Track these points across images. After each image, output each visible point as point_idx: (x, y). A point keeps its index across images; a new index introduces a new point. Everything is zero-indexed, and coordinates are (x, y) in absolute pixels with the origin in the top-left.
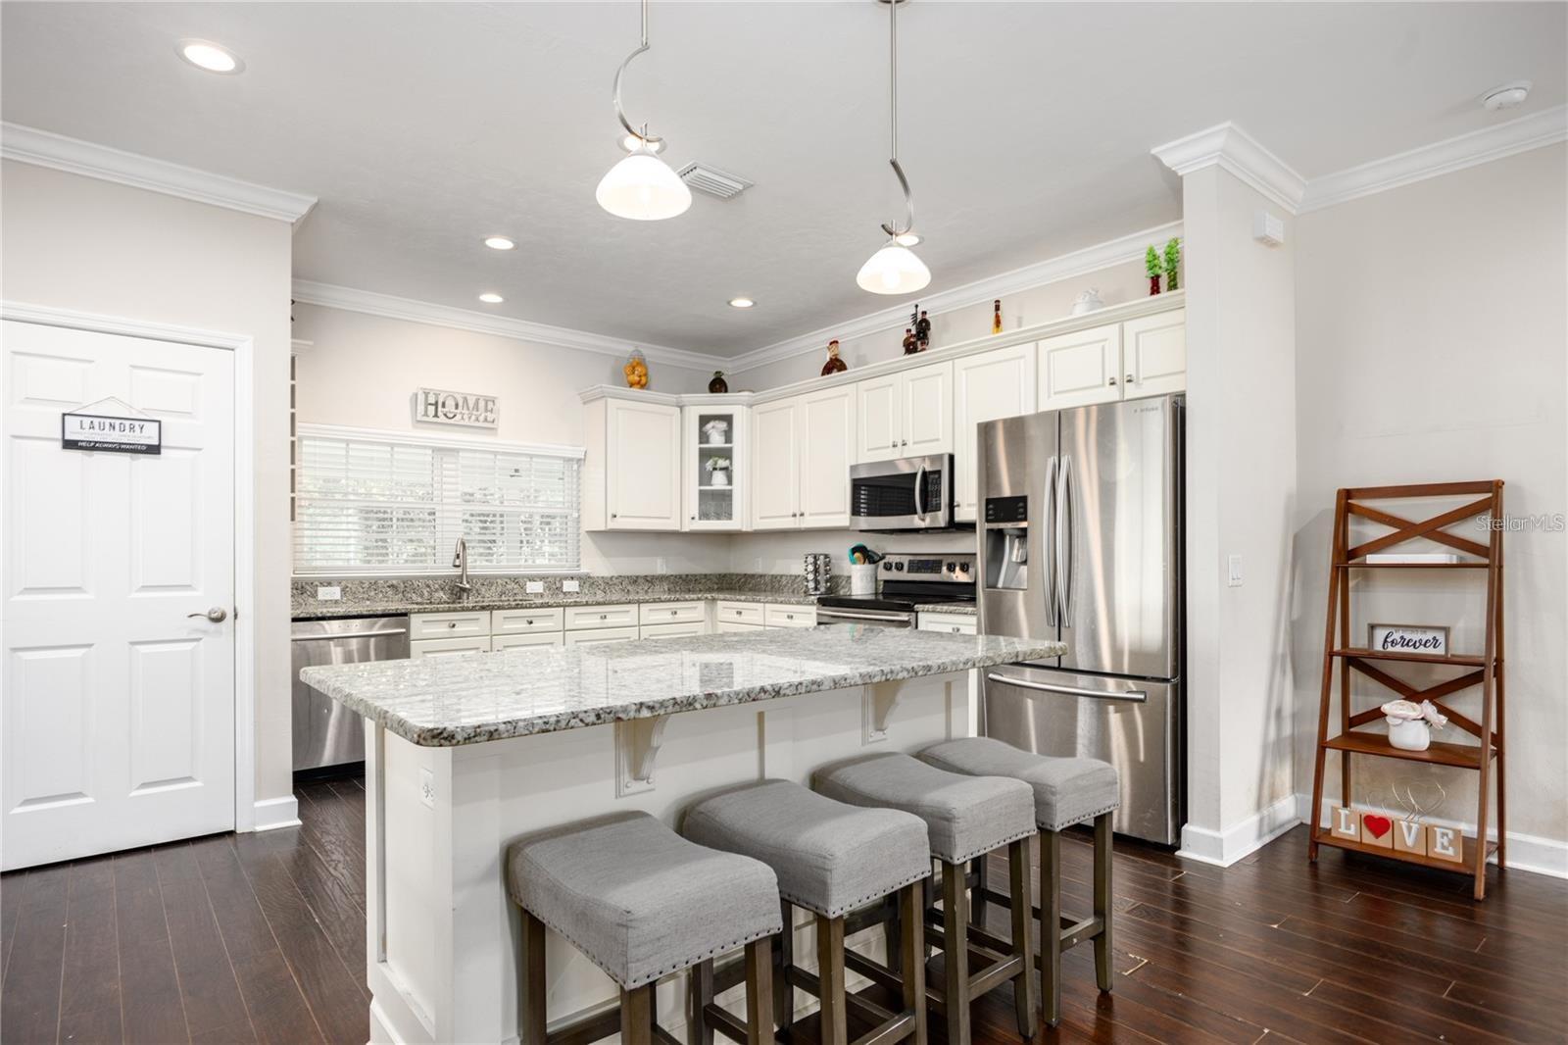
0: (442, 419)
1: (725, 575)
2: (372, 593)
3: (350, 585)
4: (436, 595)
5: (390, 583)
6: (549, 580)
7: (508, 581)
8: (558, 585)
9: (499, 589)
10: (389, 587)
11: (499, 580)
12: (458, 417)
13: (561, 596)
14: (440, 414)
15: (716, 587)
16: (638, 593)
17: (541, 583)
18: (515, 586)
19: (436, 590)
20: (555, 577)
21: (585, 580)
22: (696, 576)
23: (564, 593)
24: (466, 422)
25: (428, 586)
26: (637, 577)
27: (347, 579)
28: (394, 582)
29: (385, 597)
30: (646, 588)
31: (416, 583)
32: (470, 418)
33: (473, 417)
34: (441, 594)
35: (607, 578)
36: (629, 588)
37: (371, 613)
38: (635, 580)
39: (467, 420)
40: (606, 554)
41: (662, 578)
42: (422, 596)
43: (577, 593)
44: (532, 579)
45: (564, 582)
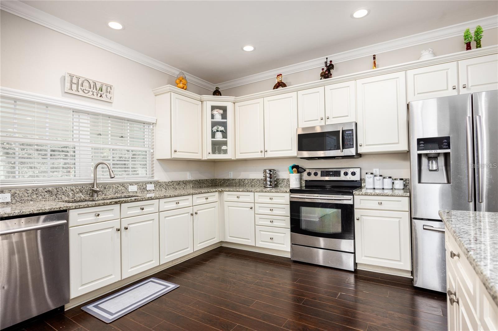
0: (81, 93)
1: (214, 180)
2: (35, 196)
3: (18, 192)
4: (78, 195)
5: (47, 189)
6: (140, 184)
7: (119, 186)
8: (144, 187)
9: (114, 190)
10: (46, 192)
11: (114, 186)
12: (91, 93)
13: (146, 192)
14: (79, 90)
15: (210, 185)
16: (180, 189)
17: (136, 186)
18: (123, 188)
19: (78, 193)
20: (143, 182)
21: (158, 184)
22: (203, 180)
23: (147, 191)
24: (95, 97)
25: (73, 190)
26: (180, 181)
27: (15, 188)
28: (50, 189)
29: (43, 198)
30: (183, 187)
31: (64, 189)
32: (97, 95)
33: (99, 95)
34: (81, 194)
35: (166, 182)
36: (177, 187)
38: (179, 183)
39: (96, 95)
40: (166, 171)
41: (190, 182)
42: (68, 196)
43: (153, 190)
44: (131, 184)
45: (147, 185)
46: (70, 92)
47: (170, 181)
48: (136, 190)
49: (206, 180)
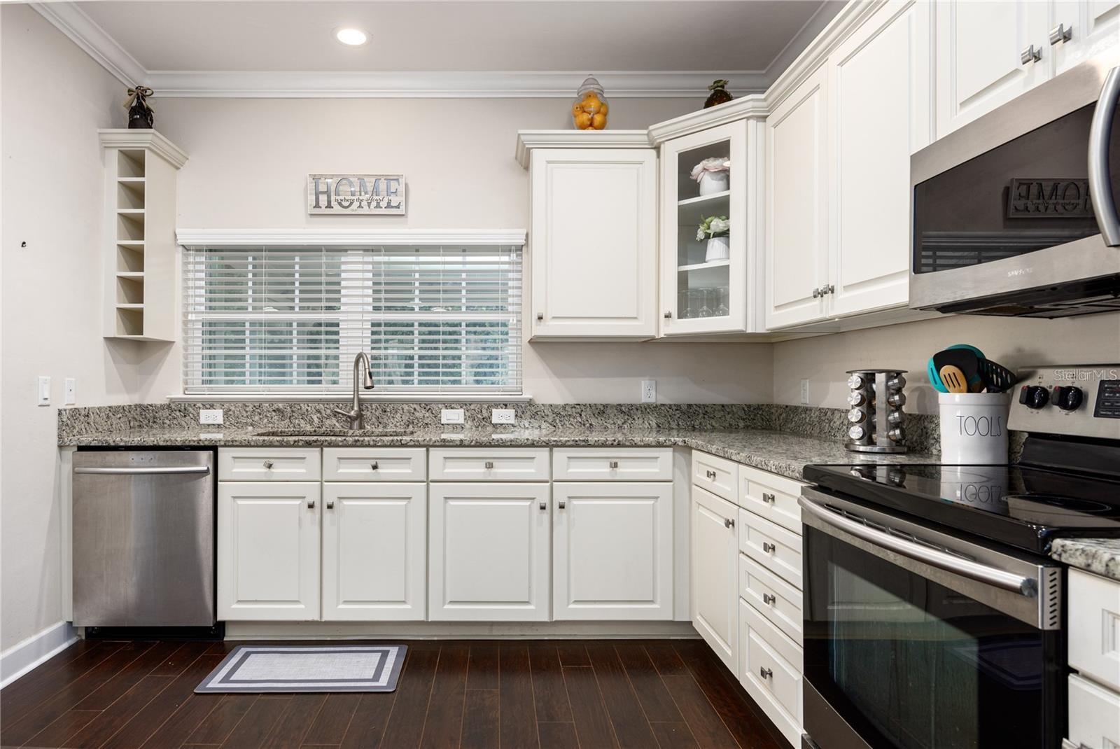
0: (337, 209)
1: (759, 407)
2: (257, 418)
3: (233, 408)
4: (328, 422)
5: (275, 406)
6: (472, 407)
7: (418, 408)
8: (485, 414)
9: (405, 418)
10: (274, 411)
11: (406, 407)
12: (356, 204)
13: (490, 429)
14: (333, 203)
15: (741, 424)
16: (606, 428)
17: (462, 410)
18: (427, 414)
19: (328, 417)
20: (481, 402)
21: (526, 409)
22: (705, 406)
23: (495, 426)
24: (366, 210)
25: (319, 412)
26: (606, 406)
27: (230, 401)
28: (281, 406)
29: (270, 422)
30: (620, 422)
31: (304, 407)
32: (369, 204)
33: (374, 204)
34: (334, 421)
35: (557, 406)
36: (593, 421)
37: (169, 444)
38: (601, 411)
39: (366, 207)
40: (559, 374)
41: (646, 409)
42: (311, 422)
43: (513, 426)
44: (450, 405)
45: (494, 410)
46: (317, 211)
47: (572, 401)
48: (461, 421)
49: (723, 406)
